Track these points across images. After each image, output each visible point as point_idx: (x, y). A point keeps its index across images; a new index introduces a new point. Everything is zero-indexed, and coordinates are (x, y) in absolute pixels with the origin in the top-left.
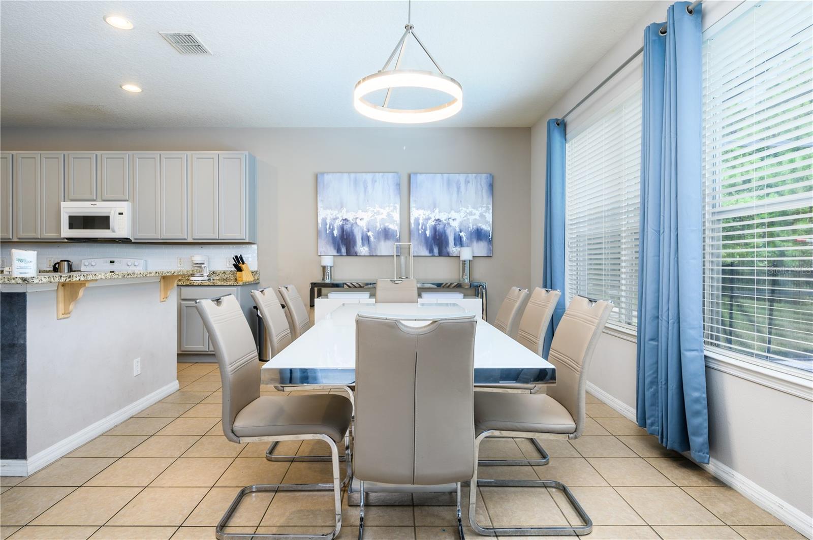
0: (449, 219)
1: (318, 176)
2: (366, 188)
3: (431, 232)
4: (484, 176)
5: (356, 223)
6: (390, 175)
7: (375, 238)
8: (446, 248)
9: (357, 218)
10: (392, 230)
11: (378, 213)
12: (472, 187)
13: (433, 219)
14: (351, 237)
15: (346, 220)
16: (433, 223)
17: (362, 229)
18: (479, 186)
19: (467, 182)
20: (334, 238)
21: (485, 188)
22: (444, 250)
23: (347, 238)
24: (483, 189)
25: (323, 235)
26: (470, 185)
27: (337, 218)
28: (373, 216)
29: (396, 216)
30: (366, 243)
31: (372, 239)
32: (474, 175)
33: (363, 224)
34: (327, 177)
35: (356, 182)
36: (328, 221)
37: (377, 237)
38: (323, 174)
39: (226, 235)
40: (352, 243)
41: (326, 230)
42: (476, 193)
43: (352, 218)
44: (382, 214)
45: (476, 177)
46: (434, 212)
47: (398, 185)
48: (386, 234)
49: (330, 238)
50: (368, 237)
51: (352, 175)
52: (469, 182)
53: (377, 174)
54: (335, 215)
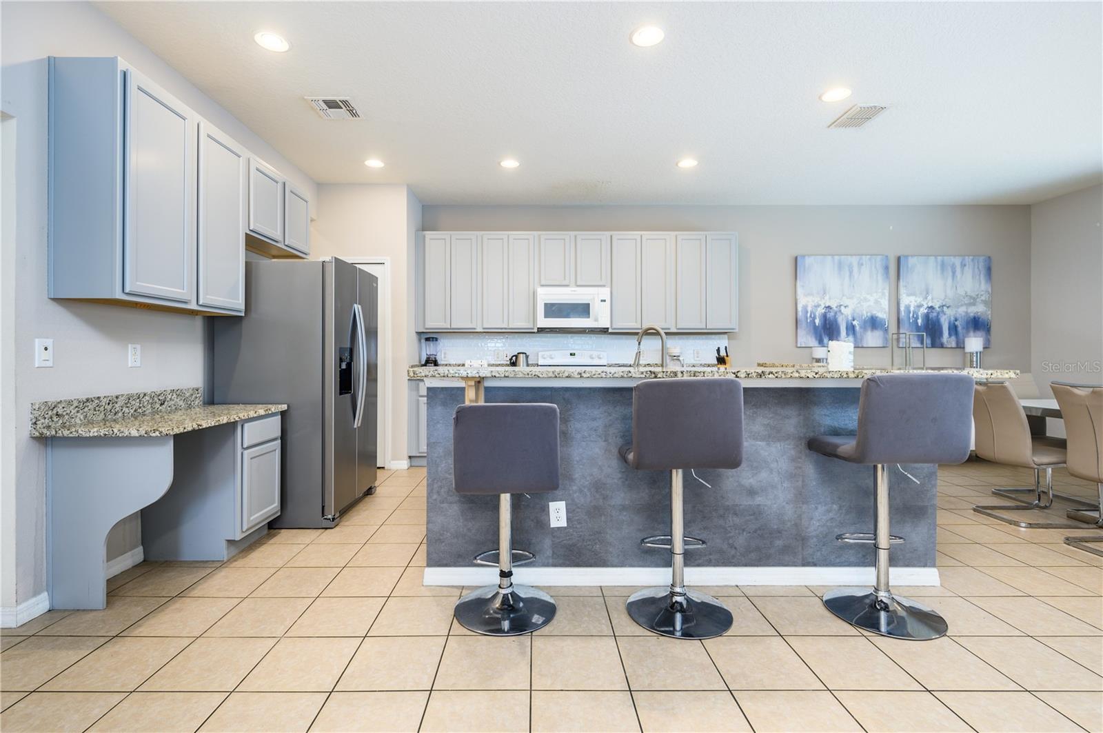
0: (943, 306)
1: (798, 259)
2: (851, 272)
3: (923, 321)
4: (981, 259)
5: (840, 311)
6: (879, 258)
7: (861, 327)
8: (939, 338)
9: (841, 306)
10: (880, 319)
11: (866, 300)
12: (968, 271)
13: (926, 306)
14: (834, 326)
15: (829, 307)
16: (926, 311)
17: (847, 317)
18: (976, 270)
19: (963, 265)
20: (815, 328)
21: (983, 272)
22: (937, 340)
23: (830, 328)
24: (980, 273)
25: (804, 324)
26: (966, 268)
27: (818, 306)
28: (859, 303)
29: (885, 303)
30: (851, 333)
31: (857, 328)
32: (971, 257)
33: (847, 312)
34: (808, 261)
35: (840, 266)
36: (809, 309)
37: (864, 327)
38: (804, 256)
39: (713, 325)
40: (835, 333)
41: (807, 319)
42: (973, 277)
43: (836, 305)
44: (869, 300)
45: (973, 260)
46: (926, 298)
47: (887, 268)
48: (873, 323)
49: (812, 328)
50: (853, 327)
51: (836, 258)
52: (965, 265)
53: (864, 257)
54: (817, 302)
